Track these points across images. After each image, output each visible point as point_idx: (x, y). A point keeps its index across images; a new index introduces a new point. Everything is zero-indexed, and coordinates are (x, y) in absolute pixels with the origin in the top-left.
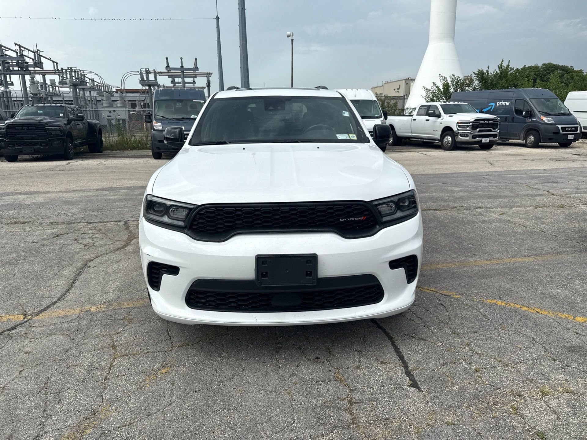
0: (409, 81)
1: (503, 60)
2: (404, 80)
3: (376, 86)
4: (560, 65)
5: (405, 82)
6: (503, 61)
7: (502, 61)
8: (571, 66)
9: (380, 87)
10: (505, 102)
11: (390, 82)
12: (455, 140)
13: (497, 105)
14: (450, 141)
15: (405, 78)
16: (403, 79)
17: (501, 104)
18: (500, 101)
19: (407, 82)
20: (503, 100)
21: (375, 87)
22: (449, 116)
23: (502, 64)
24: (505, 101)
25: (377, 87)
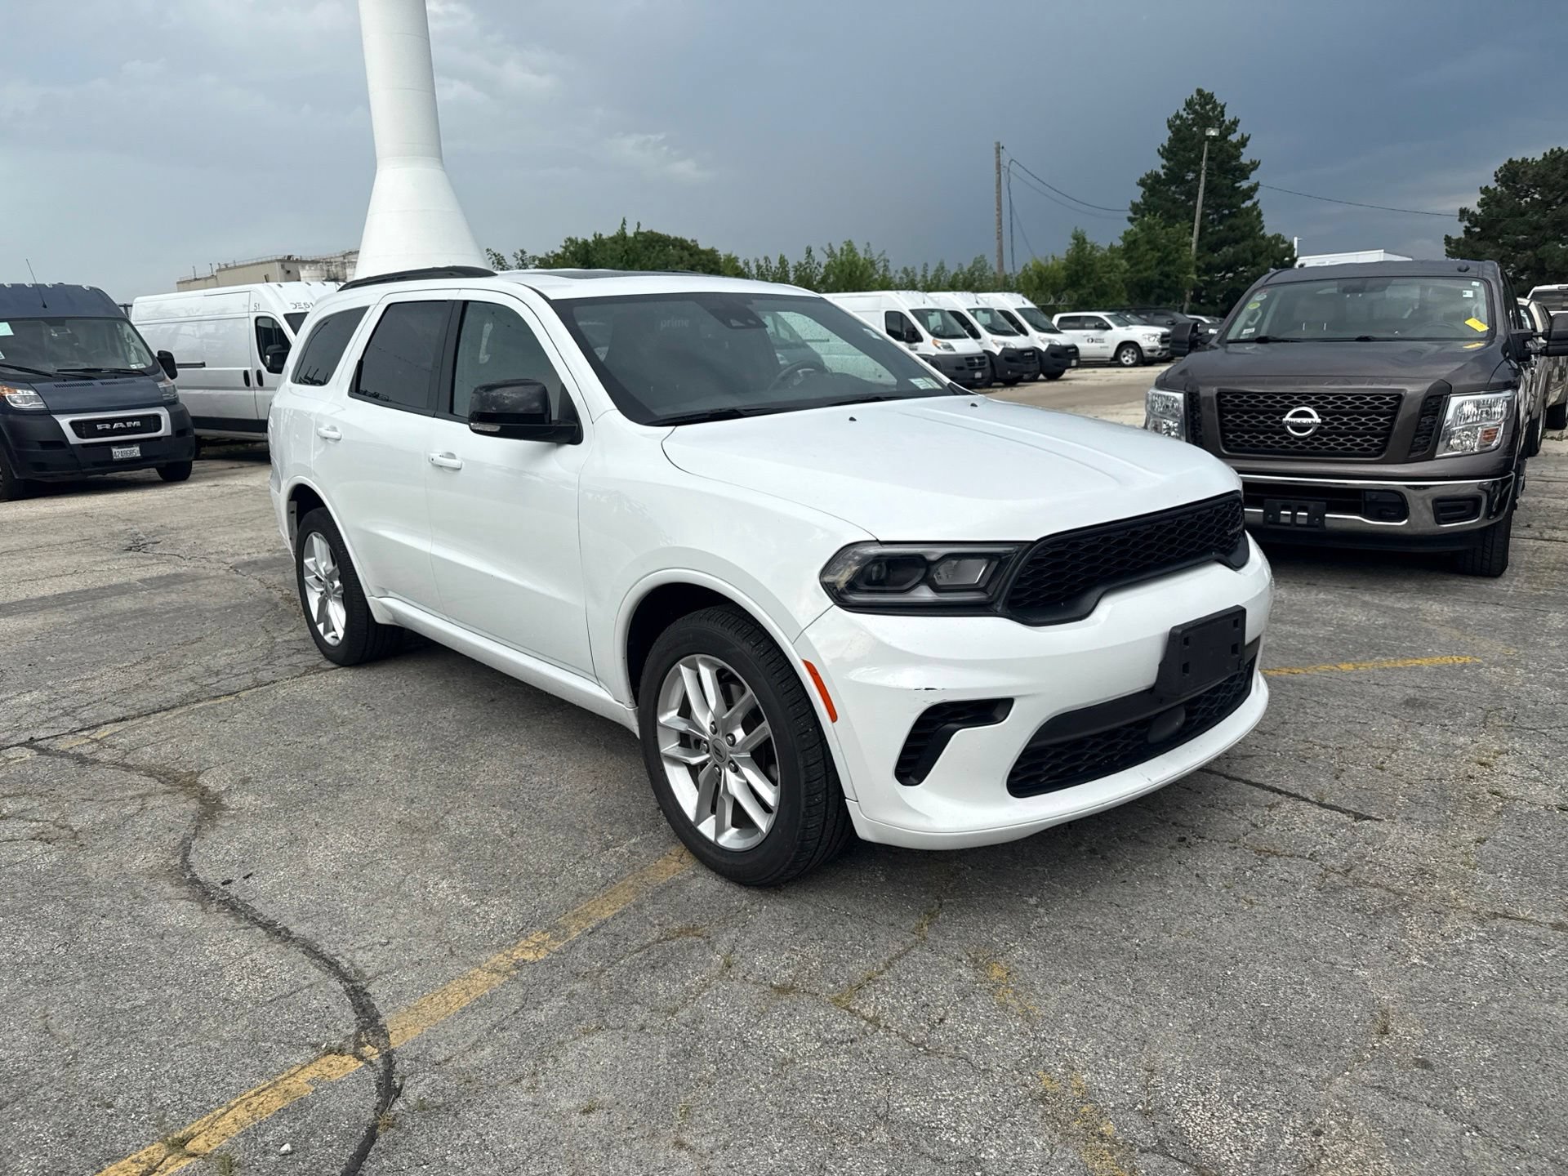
0: (293, 265)
1: (624, 220)
2: (278, 261)
3: (193, 277)
4: (672, 236)
5: (283, 267)
6: (624, 223)
7: (621, 222)
8: (692, 241)
9: (206, 279)
11: (235, 267)
15: (279, 258)
16: (274, 258)
19: (288, 266)
21: (191, 281)
23: (623, 229)
25: (196, 279)
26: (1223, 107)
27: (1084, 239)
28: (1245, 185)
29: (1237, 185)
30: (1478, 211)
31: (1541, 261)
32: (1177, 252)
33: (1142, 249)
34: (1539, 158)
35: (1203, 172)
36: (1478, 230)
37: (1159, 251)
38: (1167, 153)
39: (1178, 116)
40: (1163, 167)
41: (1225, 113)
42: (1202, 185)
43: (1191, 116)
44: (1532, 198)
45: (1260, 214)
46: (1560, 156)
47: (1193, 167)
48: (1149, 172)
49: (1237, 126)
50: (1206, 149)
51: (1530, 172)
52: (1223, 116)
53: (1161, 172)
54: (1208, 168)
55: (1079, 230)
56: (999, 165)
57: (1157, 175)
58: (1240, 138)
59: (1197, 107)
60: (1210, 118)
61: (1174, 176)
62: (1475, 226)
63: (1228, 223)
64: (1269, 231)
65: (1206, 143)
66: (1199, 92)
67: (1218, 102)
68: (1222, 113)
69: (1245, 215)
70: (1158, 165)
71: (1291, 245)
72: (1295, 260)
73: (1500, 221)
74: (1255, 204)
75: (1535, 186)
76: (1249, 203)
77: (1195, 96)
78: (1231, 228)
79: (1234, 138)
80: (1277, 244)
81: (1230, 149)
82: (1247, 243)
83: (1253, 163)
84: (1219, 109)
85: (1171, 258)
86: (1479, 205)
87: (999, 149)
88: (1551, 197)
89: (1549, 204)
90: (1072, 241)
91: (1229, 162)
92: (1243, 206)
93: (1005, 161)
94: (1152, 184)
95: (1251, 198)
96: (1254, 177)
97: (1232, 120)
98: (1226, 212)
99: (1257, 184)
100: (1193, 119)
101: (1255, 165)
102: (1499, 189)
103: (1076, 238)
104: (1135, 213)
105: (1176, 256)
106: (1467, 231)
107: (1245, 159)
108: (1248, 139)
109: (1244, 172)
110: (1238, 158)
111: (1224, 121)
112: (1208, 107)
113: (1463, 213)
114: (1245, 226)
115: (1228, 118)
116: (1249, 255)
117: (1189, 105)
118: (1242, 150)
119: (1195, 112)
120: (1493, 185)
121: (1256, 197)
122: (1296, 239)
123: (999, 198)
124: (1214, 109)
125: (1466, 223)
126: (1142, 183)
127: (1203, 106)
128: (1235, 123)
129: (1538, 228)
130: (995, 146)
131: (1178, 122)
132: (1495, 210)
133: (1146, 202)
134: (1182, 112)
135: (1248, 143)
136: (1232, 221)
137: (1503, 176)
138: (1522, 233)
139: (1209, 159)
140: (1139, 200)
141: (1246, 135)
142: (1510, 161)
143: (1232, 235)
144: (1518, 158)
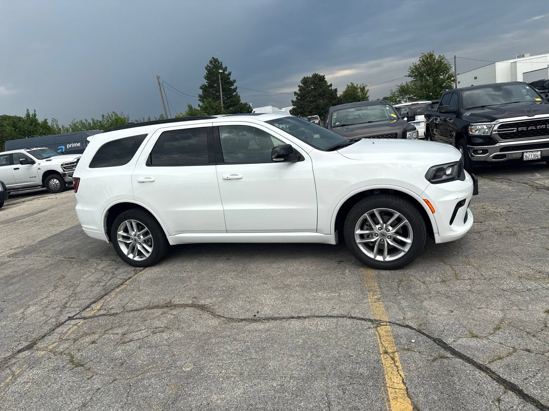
10: (75, 144)
12: (64, 181)
13: (68, 147)
14: (58, 183)
17: (72, 145)
18: (70, 143)
20: (72, 142)
22: (47, 161)
24: (74, 142)
26: (221, 63)
27: (192, 107)
28: (233, 87)
29: (231, 88)
30: (299, 92)
31: (318, 106)
32: (219, 110)
33: (209, 109)
34: (311, 76)
35: (220, 84)
36: (299, 98)
37: (214, 110)
38: (207, 78)
39: (208, 66)
40: (207, 83)
41: (223, 65)
42: (221, 88)
43: (212, 66)
44: (311, 88)
45: (239, 97)
46: (316, 76)
47: (217, 82)
48: (202, 84)
49: (226, 69)
50: (220, 77)
51: (310, 80)
52: (222, 66)
53: (207, 84)
54: (222, 83)
55: (189, 104)
56: (159, 83)
57: (205, 85)
58: (228, 72)
59: (213, 63)
60: (218, 66)
61: (211, 86)
62: (298, 97)
63: (230, 100)
64: (243, 101)
65: (219, 74)
66: (213, 58)
67: (219, 61)
68: (222, 65)
69: (235, 97)
70: (205, 82)
71: (250, 106)
72: (252, 110)
73: (306, 95)
74: (237, 93)
75: (311, 85)
76: (235, 93)
77: (212, 59)
78: (232, 101)
79: (226, 73)
80: (246, 106)
81: (227, 76)
82: (238, 106)
83: (234, 80)
84: (220, 64)
85: (218, 112)
86: (299, 91)
87: (158, 78)
88: (316, 87)
89: (316, 89)
90: (188, 108)
91: (227, 80)
92: (234, 94)
93: (161, 82)
94: (204, 88)
95: (235, 91)
96: (235, 85)
97: (225, 67)
98: (229, 96)
99: (236, 87)
100: (213, 67)
101: (235, 81)
102: (303, 86)
103: (189, 107)
104: (201, 98)
105: (219, 111)
106: (297, 98)
107: (231, 79)
108: (231, 73)
109: (232, 83)
110: (229, 79)
111: (222, 67)
112: (217, 63)
113: (295, 93)
114: (236, 100)
115: (224, 66)
116: (239, 110)
117: (211, 62)
118: (230, 76)
119: (213, 64)
120: (301, 85)
121: (237, 91)
122: (251, 104)
123: (161, 94)
124: (219, 63)
125: (297, 96)
126: (201, 88)
127: (215, 63)
128: (226, 68)
129: (315, 96)
130: (156, 77)
131: (208, 68)
132: (303, 92)
133: (203, 94)
134: (209, 65)
135: (231, 74)
136: (232, 99)
137: (303, 82)
138: (311, 98)
139: (221, 79)
140: (201, 93)
141: (230, 72)
142: (304, 77)
143: (232, 103)
144: (306, 77)
